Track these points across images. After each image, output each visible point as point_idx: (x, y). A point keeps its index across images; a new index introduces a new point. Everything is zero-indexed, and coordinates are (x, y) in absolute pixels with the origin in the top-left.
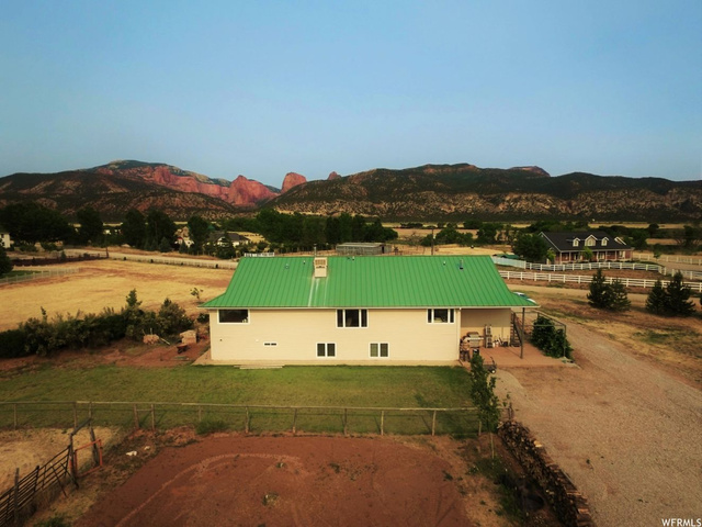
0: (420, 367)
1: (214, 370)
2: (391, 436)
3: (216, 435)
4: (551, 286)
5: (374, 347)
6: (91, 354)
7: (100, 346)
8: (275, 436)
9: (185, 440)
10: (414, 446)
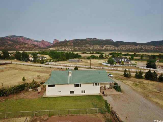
0: (92, 95)
1: (47, 99)
2: (89, 114)
3: (53, 117)
4: (116, 71)
5: (82, 91)
6: (17, 95)
7: (18, 93)
8: (65, 116)
9: (46, 119)
10: (94, 116)
